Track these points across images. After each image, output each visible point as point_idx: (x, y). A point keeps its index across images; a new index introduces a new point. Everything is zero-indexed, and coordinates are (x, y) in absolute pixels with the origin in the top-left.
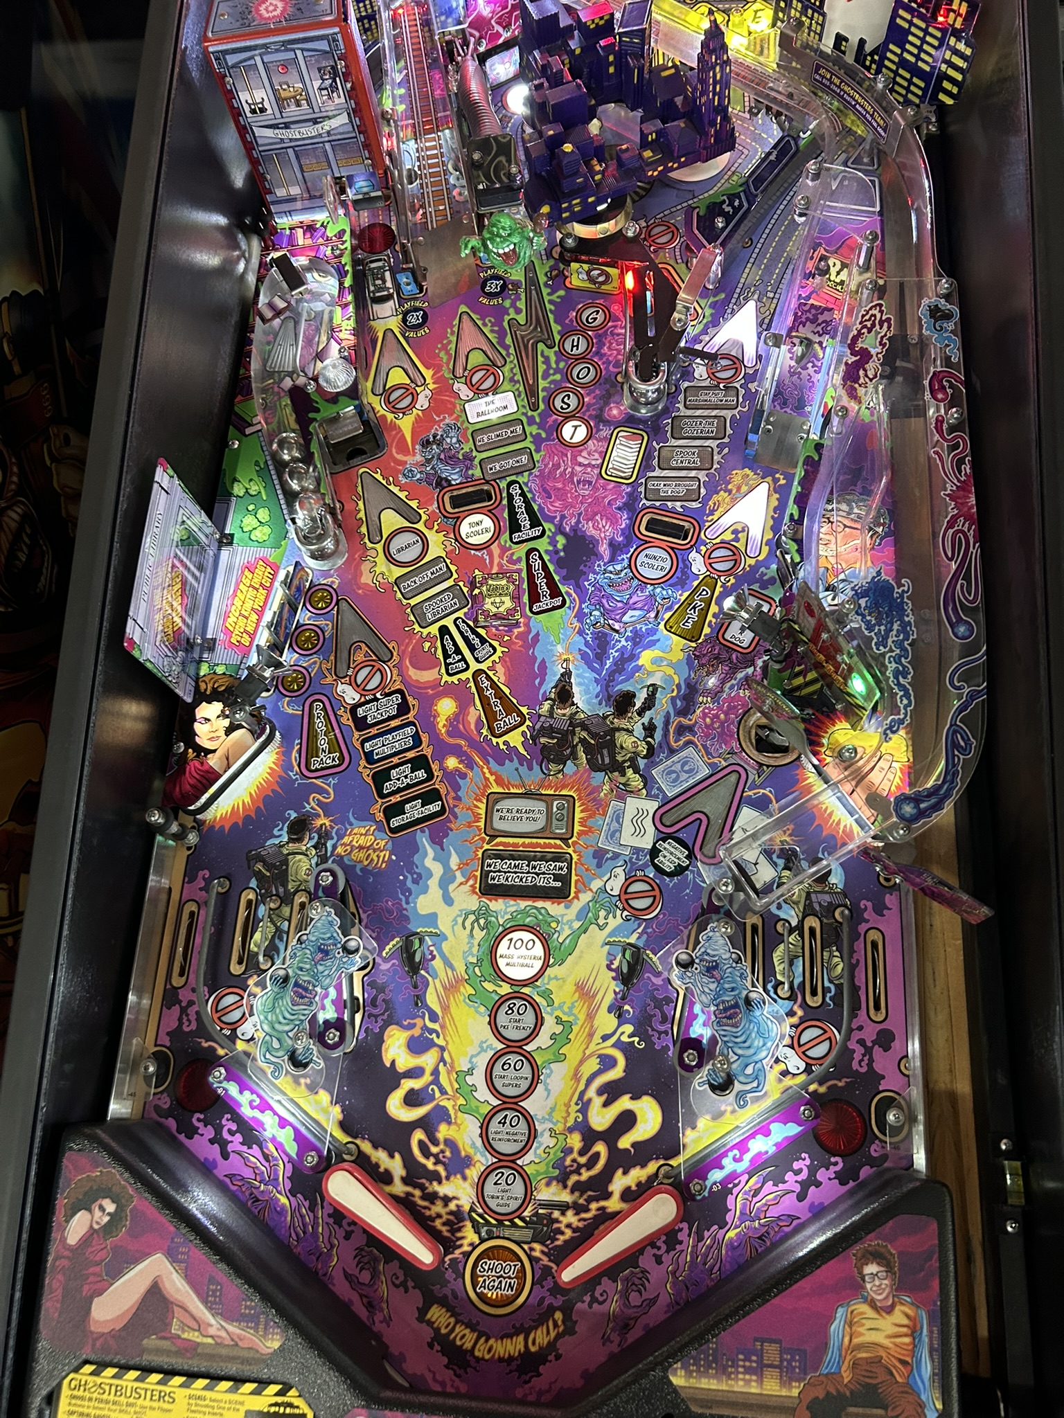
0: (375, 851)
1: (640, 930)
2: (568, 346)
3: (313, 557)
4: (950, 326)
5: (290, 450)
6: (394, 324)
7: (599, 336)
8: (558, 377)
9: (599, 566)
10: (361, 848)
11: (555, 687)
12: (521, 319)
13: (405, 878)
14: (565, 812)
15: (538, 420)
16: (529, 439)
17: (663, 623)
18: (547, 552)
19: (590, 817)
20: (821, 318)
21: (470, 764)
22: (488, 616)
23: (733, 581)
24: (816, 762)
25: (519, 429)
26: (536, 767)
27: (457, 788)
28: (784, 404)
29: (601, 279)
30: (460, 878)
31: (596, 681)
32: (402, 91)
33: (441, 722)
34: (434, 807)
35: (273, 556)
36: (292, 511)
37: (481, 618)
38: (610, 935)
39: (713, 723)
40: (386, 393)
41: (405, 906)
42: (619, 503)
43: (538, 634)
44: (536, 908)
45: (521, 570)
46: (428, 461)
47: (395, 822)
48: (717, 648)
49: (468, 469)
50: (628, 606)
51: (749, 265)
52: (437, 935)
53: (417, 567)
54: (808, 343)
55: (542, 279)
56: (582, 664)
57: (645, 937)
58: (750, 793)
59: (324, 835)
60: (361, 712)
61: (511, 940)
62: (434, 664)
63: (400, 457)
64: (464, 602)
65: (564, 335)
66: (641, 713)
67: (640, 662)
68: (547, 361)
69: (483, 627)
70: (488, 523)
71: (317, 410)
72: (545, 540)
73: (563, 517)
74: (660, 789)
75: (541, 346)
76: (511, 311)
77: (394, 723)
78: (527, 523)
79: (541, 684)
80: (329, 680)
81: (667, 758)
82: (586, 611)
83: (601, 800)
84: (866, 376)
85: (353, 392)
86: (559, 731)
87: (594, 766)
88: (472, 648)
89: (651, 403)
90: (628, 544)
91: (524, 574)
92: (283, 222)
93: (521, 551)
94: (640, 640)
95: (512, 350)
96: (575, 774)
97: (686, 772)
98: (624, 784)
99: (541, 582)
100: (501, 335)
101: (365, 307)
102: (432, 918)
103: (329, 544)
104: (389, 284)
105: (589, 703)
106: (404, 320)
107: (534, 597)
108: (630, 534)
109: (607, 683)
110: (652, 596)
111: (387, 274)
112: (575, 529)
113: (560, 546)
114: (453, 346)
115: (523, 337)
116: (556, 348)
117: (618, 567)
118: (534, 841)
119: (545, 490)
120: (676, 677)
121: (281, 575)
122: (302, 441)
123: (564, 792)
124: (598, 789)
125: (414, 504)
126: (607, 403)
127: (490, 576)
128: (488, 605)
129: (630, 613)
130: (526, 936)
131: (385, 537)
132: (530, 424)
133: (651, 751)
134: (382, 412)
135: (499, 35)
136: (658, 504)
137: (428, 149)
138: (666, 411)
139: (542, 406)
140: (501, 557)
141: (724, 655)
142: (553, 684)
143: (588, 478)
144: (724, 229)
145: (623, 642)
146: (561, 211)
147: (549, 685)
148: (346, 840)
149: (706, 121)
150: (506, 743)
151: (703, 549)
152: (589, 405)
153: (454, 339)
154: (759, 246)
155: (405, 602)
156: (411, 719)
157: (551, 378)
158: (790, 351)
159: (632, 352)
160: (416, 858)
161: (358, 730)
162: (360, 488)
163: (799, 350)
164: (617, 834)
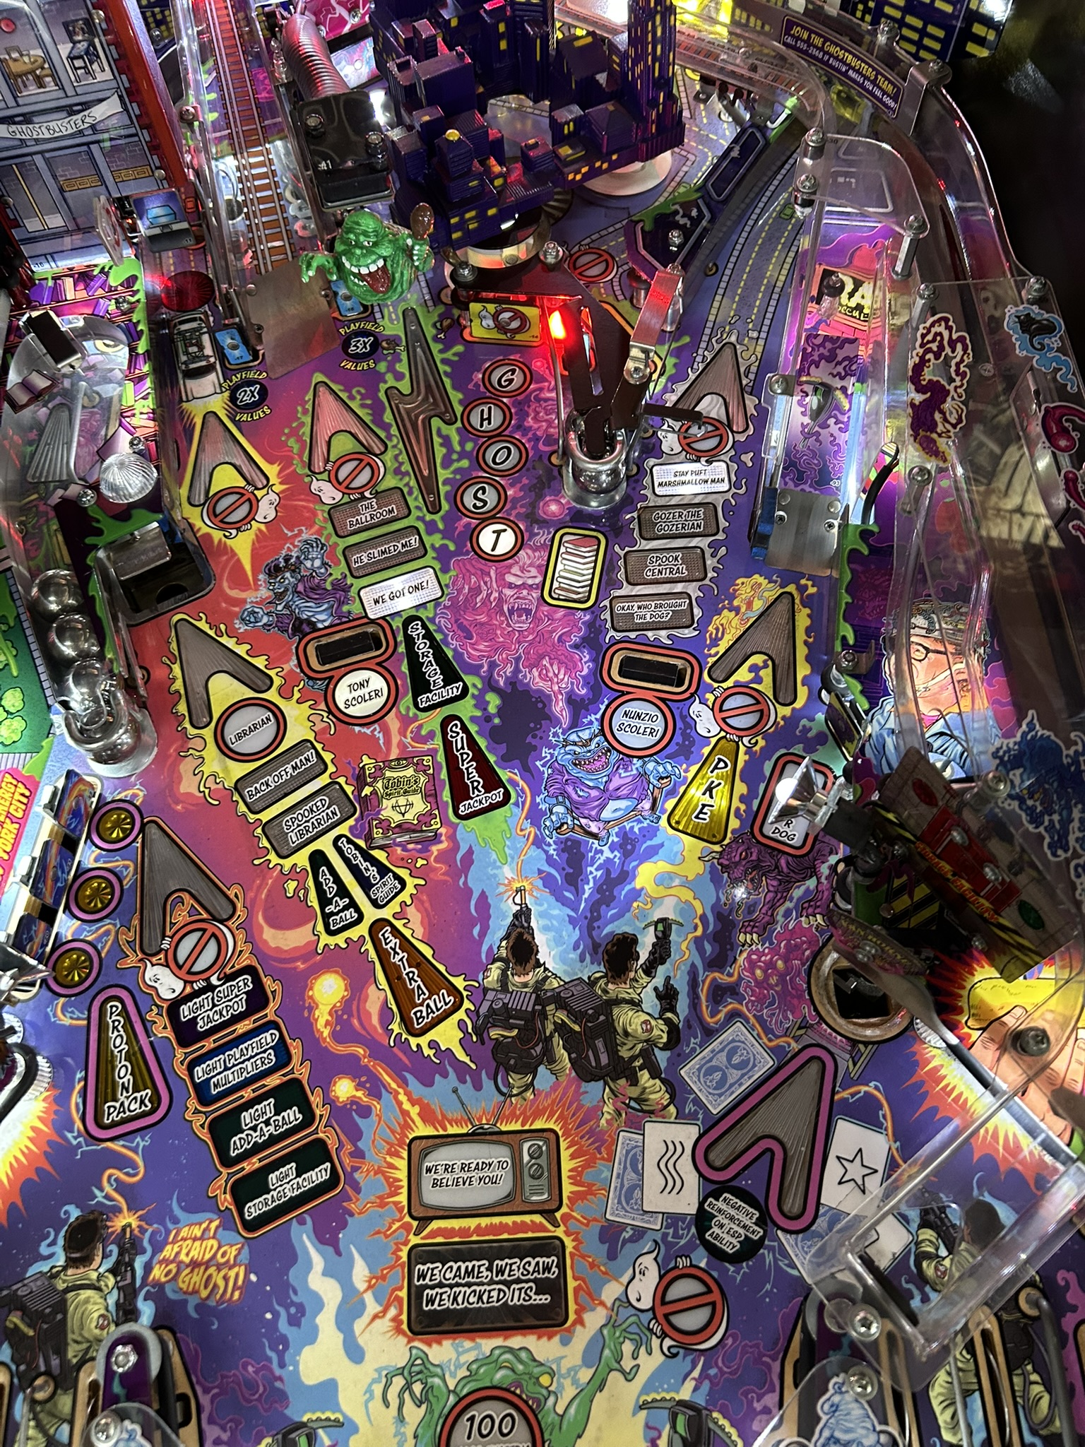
0: (219, 1268)
1: (696, 1374)
2: (475, 420)
3: (99, 759)
4: (1054, 342)
5: (59, 594)
6: (218, 404)
7: (518, 404)
8: (465, 463)
9: (555, 734)
10: (194, 1264)
11: (507, 937)
12: (405, 386)
13: (276, 1315)
14: (543, 1161)
15: (441, 526)
16: (431, 553)
17: (665, 817)
18: (473, 719)
19: (588, 1165)
20: (841, 354)
21: (375, 1089)
22: (389, 828)
23: (762, 743)
24: (954, 1040)
25: (414, 541)
26: (488, 1084)
27: (355, 1134)
28: (800, 478)
29: (515, 324)
30: (372, 1307)
31: (572, 921)
32: (213, 96)
33: (322, 1018)
34: (318, 1175)
35: (28, 765)
36: (61, 689)
37: (377, 833)
38: (646, 1389)
39: (767, 977)
40: (210, 503)
41: (278, 1372)
42: (575, 639)
43: (470, 852)
44: (510, 1350)
45: (435, 751)
46: (279, 596)
47: (254, 1209)
48: (755, 851)
49: (341, 603)
50: (607, 795)
51: (718, 298)
52: (338, 1424)
53: (269, 758)
54: (826, 391)
55: (430, 332)
56: (546, 894)
57: (706, 1385)
58: (845, 1094)
59: (129, 1246)
60: (185, 1012)
61: (472, 1419)
62: (305, 916)
63: (235, 593)
64: (349, 809)
65: (468, 405)
66: (649, 970)
67: (638, 884)
68: (447, 442)
69: (381, 848)
70: (377, 682)
71: (99, 532)
72: (469, 702)
73: (493, 665)
74: (697, 1101)
75: (436, 422)
76: (389, 377)
77: (242, 1027)
78: (439, 679)
79: (483, 934)
80: (132, 960)
81: (703, 1045)
82: (543, 807)
83: (603, 1132)
84: (946, 420)
85: (153, 502)
86: (520, 1014)
87: (585, 1073)
88: (366, 885)
89: (606, 491)
90: (595, 698)
91: (441, 757)
92: (43, 270)
93: (432, 722)
94: (630, 846)
95: (394, 431)
96: (554, 1088)
97: (737, 1067)
98: (636, 1100)
99: (469, 767)
100: (377, 410)
101: (175, 383)
102: (329, 1389)
103: (123, 737)
104: (208, 351)
105: (563, 960)
106: (233, 399)
107: (460, 792)
108: (597, 682)
109: (591, 921)
110: (643, 775)
111: (206, 339)
112: (513, 682)
113: (492, 709)
114: (307, 429)
115: (408, 412)
116: (459, 424)
117: (585, 735)
118: (496, 1220)
119: (461, 627)
120: (697, 904)
121: (45, 795)
122: (76, 582)
123: (538, 1125)
124: (596, 1112)
125: (260, 662)
126: (540, 496)
127: (388, 764)
128: (388, 811)
129: (613, 805)
130: (497, 1410)
131: (216, 716)
132: (429, 533)
133: (675, 1037)
134: (205, 530)
135: (343, 22)
136: (633, 635)
137: (252, 166)
138: (628, 502)
139: (445, 506)
140: (403, 732)
141: (768, 862)
142: (502, 933)
143: (523, 604)
144: (680, 247)
145: (607, 853)
146: (450, 229)
147: (496, 936)
148: (168, 1252)
149: (644, 101)
150: (433, 1044)
151: (710, 697)
152: (515, 500)
153: (308, 420)
154: (728, 272)
155: (252, 818)
156: (272, 1016)
157: (455, 465)
158: (800, 403)
159: (571, 422)
160: (293, 1273)
161: (183, 1043)
162: (174, 645)
163: (813, 401)
164: (637, 1193)
